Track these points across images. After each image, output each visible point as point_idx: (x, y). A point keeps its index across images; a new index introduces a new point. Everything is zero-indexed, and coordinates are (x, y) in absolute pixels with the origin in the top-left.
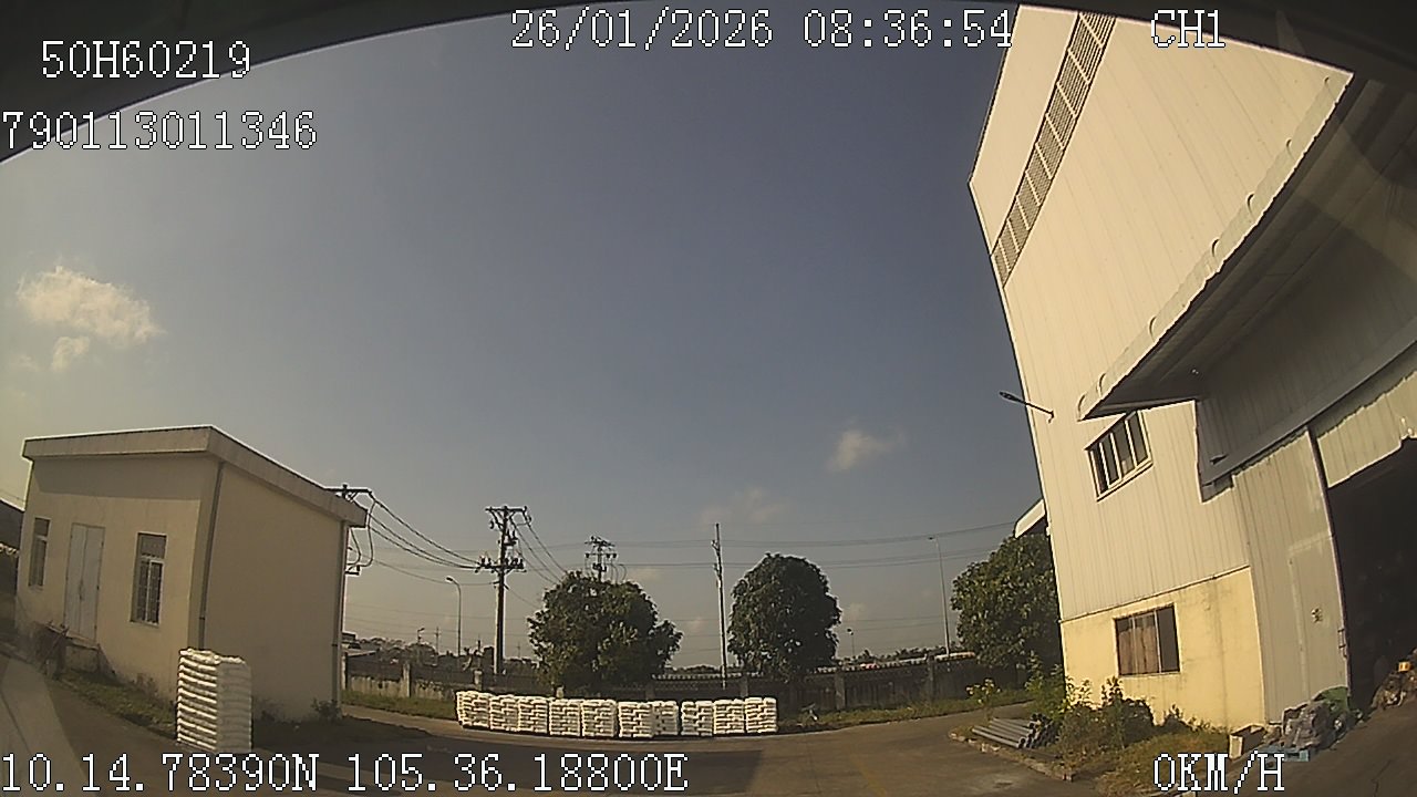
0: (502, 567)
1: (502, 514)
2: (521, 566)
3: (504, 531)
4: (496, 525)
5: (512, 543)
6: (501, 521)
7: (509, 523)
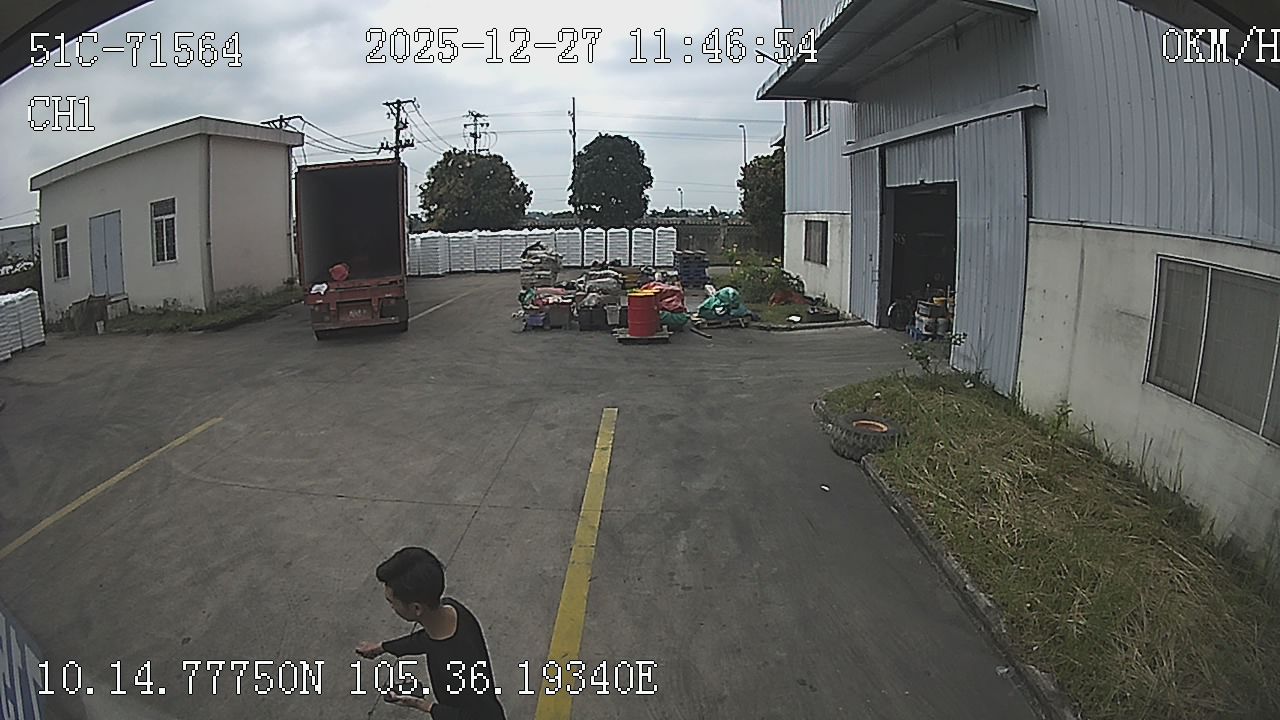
0: (397, 148)
1: (396, 105)
2: (412, 145)
3: (397, 119)
4: (392, 115)
5: (405, 127)
6: (395, 111)
7: (401, 112)
